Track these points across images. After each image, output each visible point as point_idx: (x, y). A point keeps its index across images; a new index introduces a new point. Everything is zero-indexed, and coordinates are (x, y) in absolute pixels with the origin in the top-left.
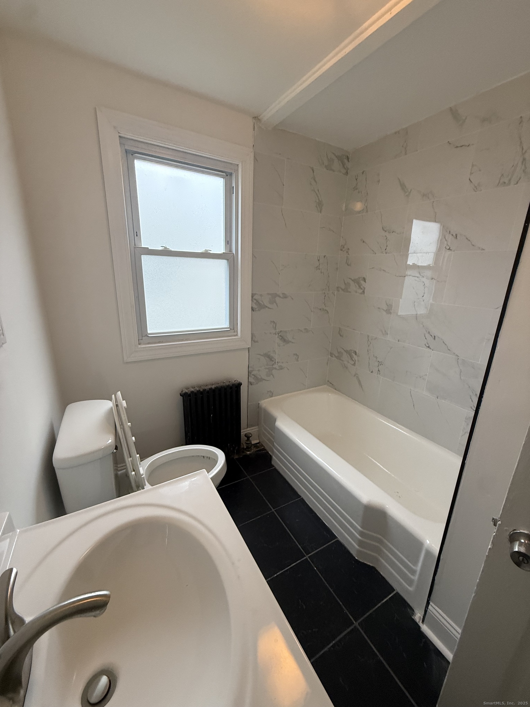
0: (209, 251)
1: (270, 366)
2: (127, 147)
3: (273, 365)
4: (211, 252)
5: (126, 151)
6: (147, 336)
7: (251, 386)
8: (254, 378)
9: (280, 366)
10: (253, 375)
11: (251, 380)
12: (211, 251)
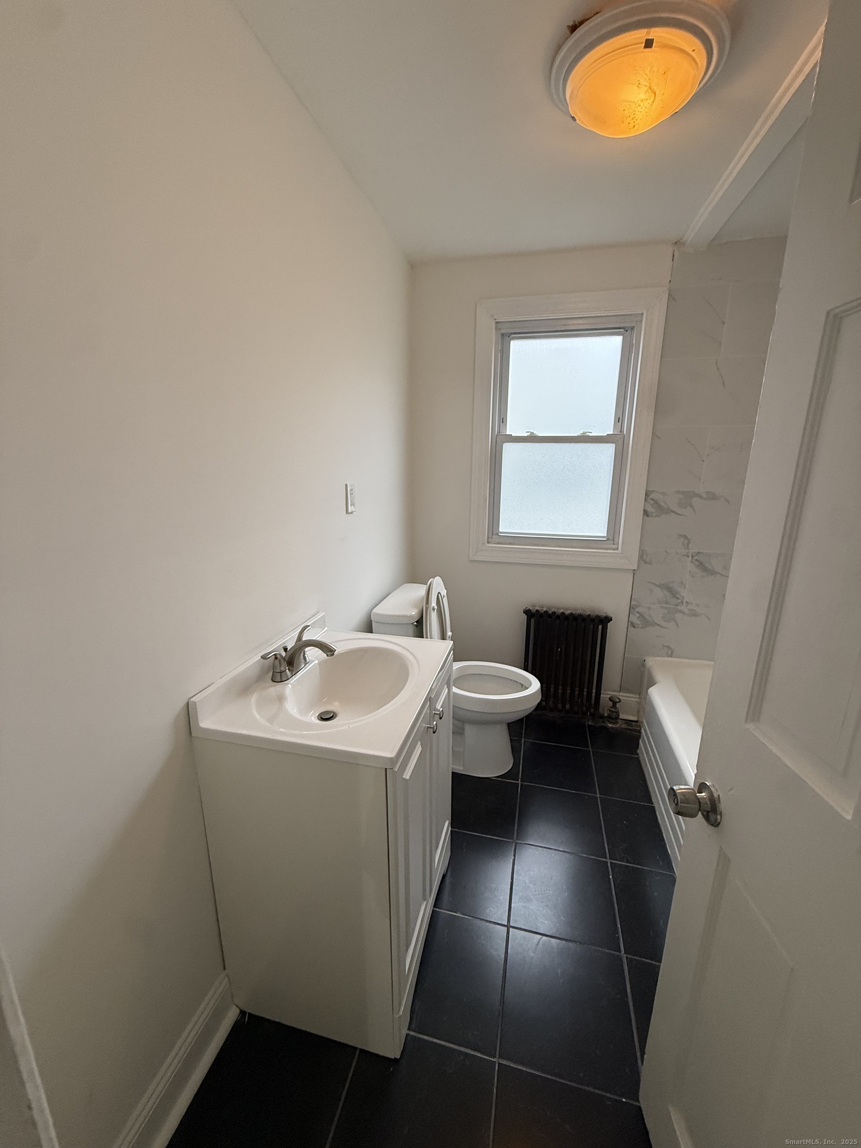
0: (588, 434)
1: (672, 606)
2: (502, 331)
3: (677, 605)
4: (590, 435)
5: (502, 335)
6: (497, 534)
7: (632, 628)
8: (638, 618)
9: (691, 609)
10: (637, 612)
11: (634, 619)
12: (591, 433)
